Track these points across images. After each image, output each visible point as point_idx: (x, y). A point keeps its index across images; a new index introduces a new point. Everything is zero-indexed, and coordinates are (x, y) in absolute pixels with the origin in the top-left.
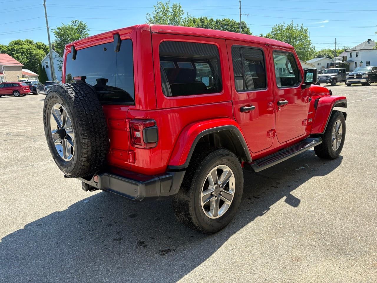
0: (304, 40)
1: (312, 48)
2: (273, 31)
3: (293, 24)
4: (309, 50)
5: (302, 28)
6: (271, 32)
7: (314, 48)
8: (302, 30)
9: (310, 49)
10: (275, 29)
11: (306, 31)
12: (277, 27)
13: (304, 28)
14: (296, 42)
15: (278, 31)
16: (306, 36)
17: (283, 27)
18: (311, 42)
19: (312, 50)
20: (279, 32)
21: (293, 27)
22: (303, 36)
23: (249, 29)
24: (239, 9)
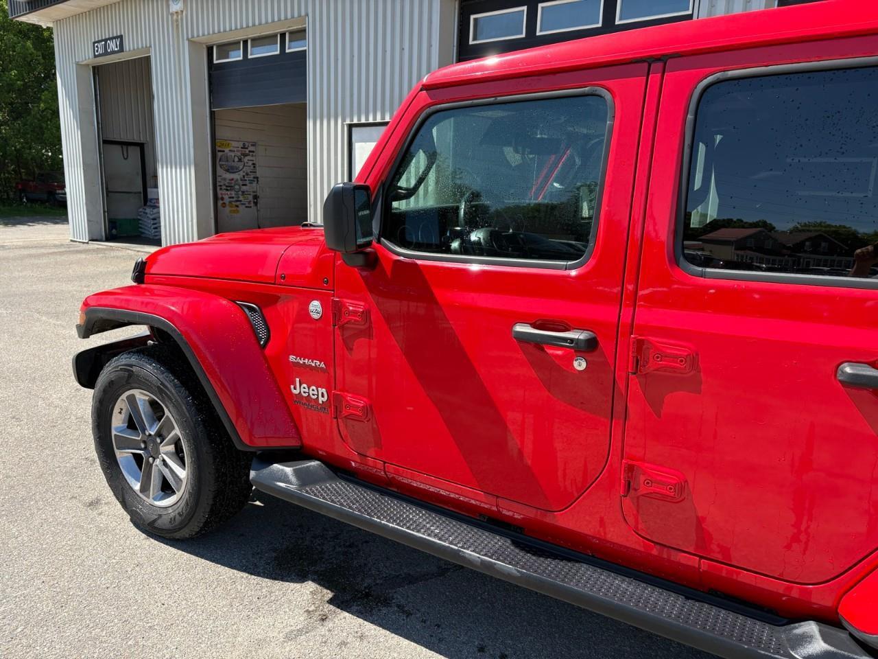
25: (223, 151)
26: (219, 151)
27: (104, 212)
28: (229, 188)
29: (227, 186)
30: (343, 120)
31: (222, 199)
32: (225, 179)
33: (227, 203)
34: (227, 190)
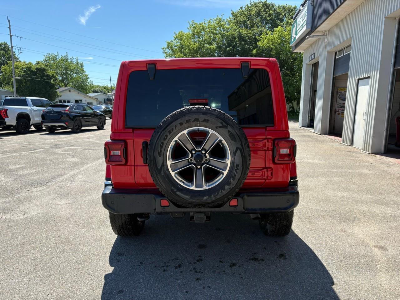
0: (81, 73)
1: (90, 83)
2: (45, 60)
3: (68, 55)
4: (87, 84)
5: (77, 61)
6: (44, 61)
7: (92, 83)
8: (78, 64)
9: (89, 83)
10: (48, 58)
11: (82, 65)
12: (50, 55)
13: (80, 62)
14: (73, 74)
15: (52, 60)
16: (82, 70)
17: (57, 57)
18: (88, 76)
19: (90, 85)
20: (53, 62)
21: (68, 59)
22: (80, 70)
23: (14, 53)
24: (9, 29)
25: (342, 92)
26: (339, 92)
27: (309, 117)
28: (342, 107)
29: (341, 106)
30: (356, 78)
31: (338, 111)
32: (341, 103)
33: (340, 113)
34: (341, 108)
